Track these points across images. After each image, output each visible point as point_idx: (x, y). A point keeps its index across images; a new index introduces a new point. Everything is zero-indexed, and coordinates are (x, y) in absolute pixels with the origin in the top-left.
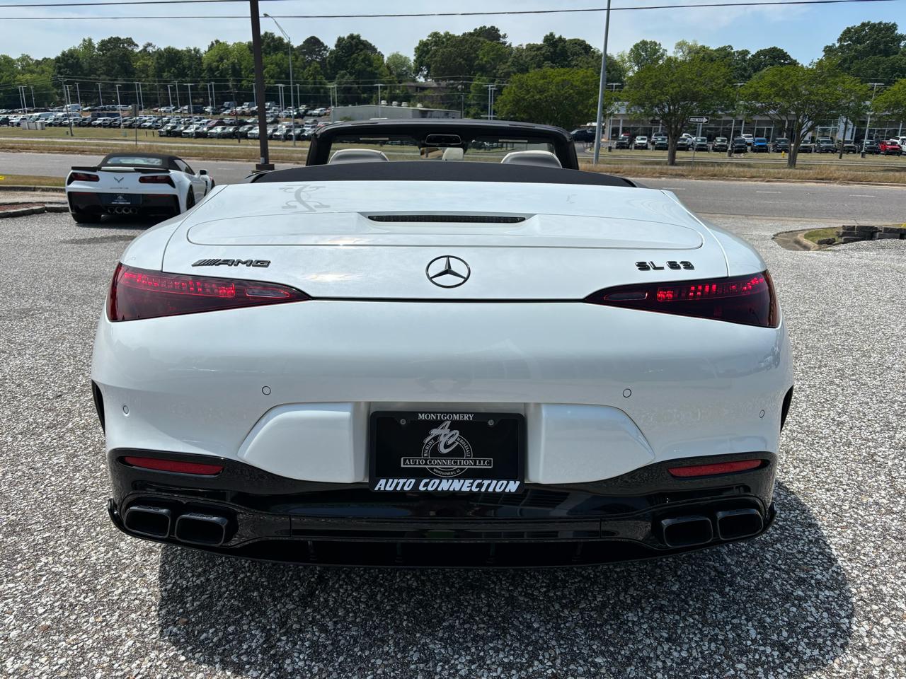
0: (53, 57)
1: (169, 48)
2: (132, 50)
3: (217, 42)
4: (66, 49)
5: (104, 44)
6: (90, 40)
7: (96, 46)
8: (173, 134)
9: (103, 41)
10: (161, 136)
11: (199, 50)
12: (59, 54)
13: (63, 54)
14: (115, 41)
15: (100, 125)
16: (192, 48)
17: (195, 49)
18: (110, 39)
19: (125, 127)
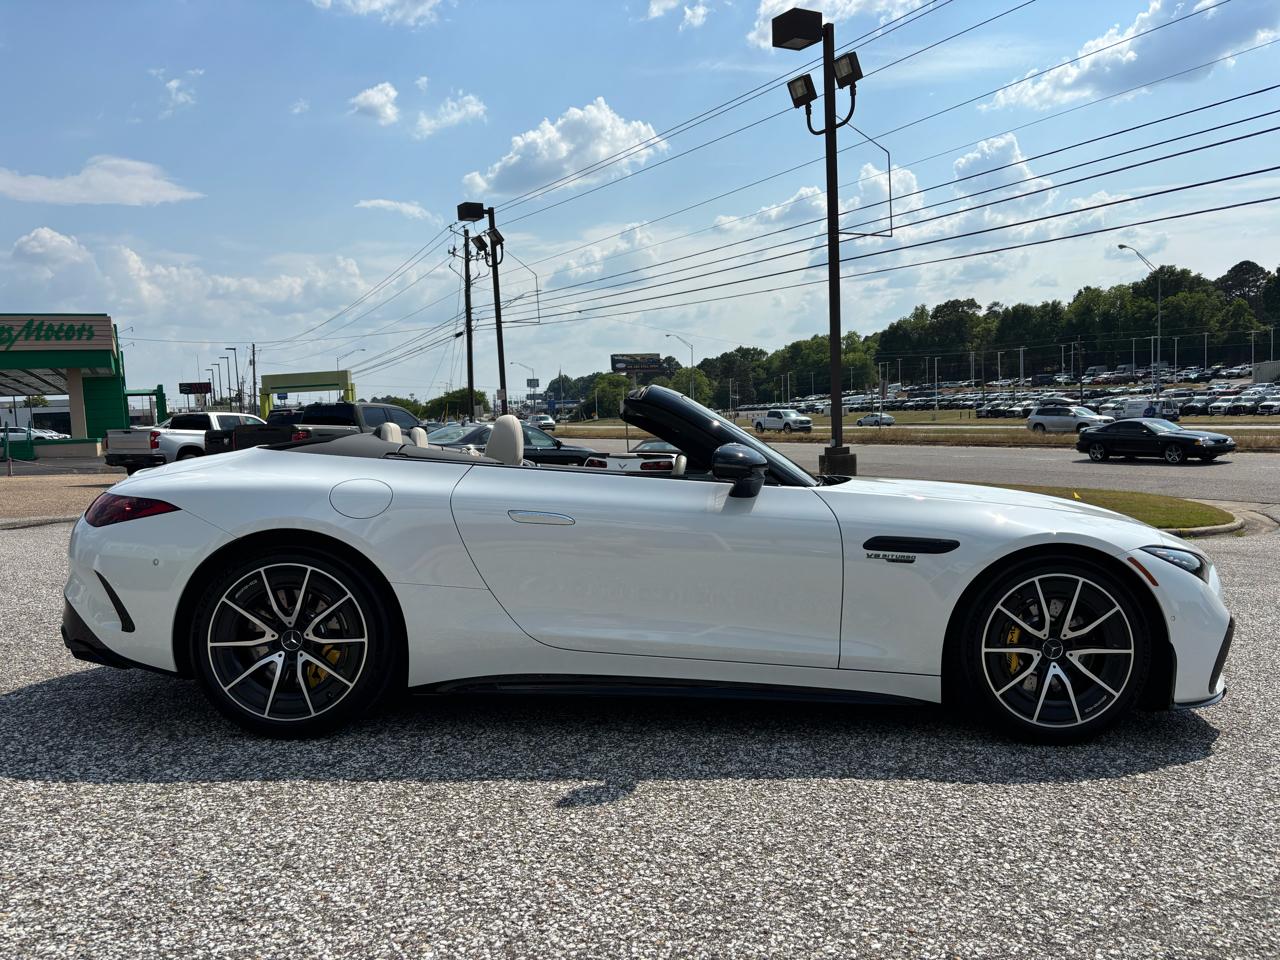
0: (880, 331)
1: (1019, 305)
2: (974, 313)
3: (1087, 289)
4: (895, 321)
5: (939, 310)
6: (923, 307)
7: (931, 313)
8: (995, 413)
9: (938, 307)
10: (979, 417)
11: (1059, 303)
12: (886, 328)
13: (891, 327)
14: (954, 305)
15: (911, 407)
16: (1050, 302)
17: (1054, 303)
18: (946, 304)
19: (940, 409)
